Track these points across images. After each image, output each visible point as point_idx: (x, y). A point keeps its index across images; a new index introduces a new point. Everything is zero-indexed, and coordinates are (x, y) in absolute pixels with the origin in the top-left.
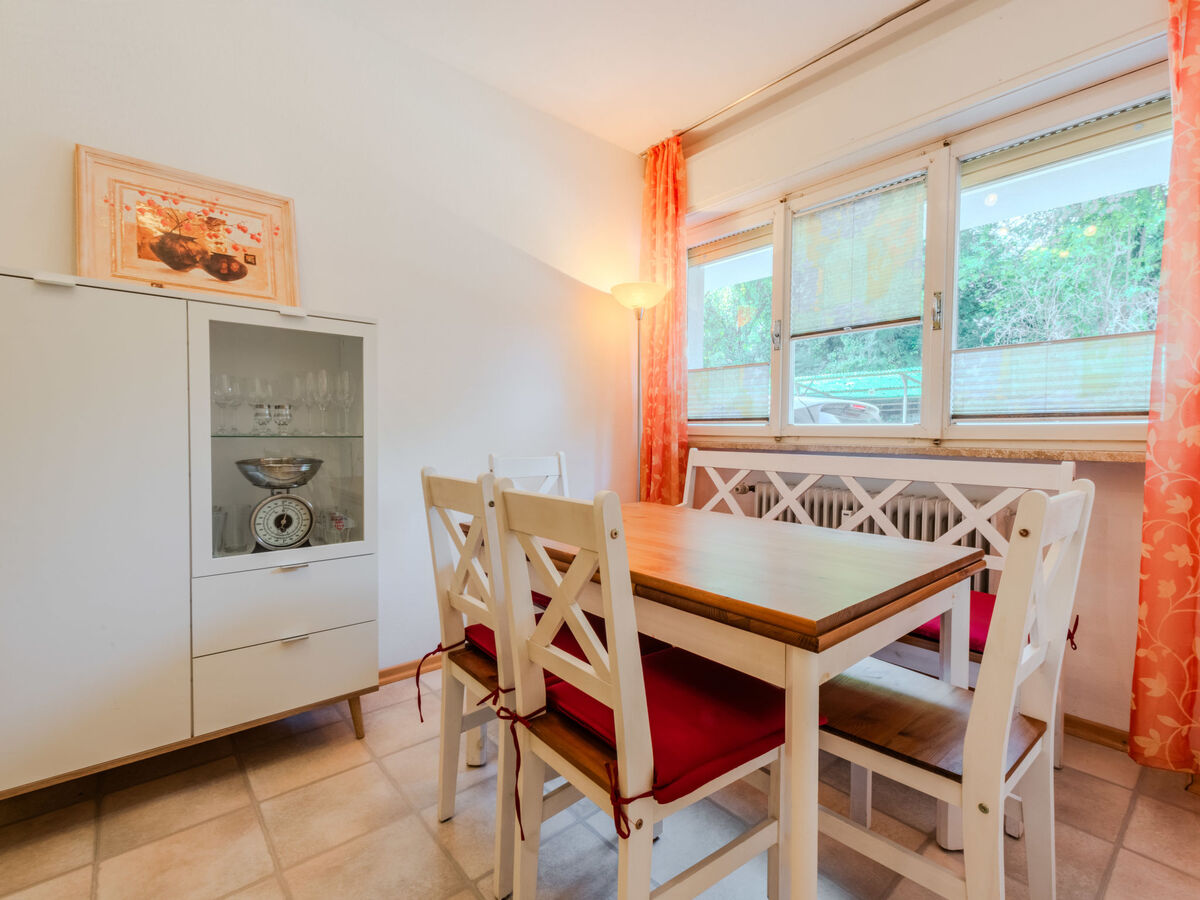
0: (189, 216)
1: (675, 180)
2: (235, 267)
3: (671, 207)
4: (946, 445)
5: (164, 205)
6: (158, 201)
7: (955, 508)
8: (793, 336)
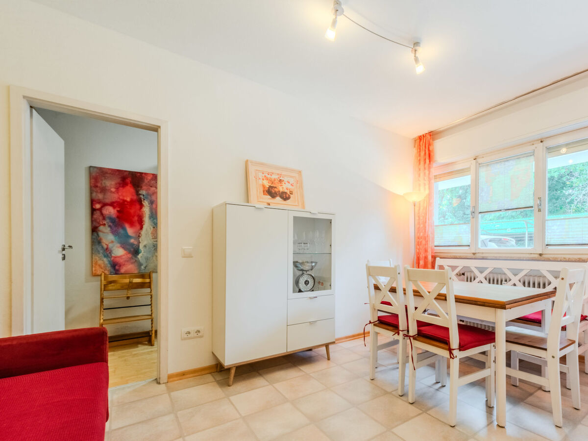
0: (275, 180)
1: (429, 150)
2: (287, 195)
3: (427, 161)
4: (543, 256)
5: (269, 176)
6: (267, 175)
7: (548, 280)
8: (480, 213)
